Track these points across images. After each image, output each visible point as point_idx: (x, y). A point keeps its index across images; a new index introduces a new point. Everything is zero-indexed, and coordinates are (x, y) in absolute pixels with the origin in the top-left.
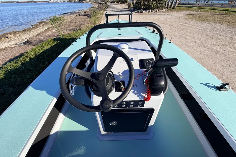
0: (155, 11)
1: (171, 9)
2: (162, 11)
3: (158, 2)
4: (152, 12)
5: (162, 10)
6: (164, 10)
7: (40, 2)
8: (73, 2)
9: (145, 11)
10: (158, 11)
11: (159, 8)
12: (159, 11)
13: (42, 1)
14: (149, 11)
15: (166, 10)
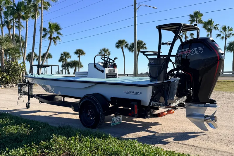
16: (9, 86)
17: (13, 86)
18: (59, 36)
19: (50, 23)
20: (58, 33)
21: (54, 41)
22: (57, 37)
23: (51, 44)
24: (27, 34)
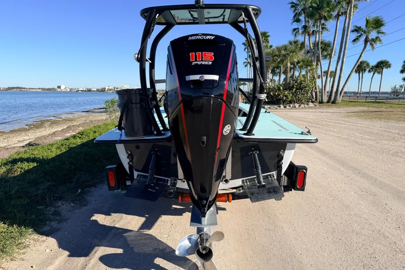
0: (292, 105)
1: (330, 104)
2: (306, 106)
3: (295, 92)
4: (285, 107)
5: (308, 105)
6: (311, 104)
7: (35, 90)
8: (110, 92)
9: (269, 106)
10: (299, 106)
11: (299, 101)
12: (301, 106)
13: (39, 89)
14: (280, 107)
15: (315, 106)
16: (290, 106)
17: (295, 107)
18: (380, 35)
19: (368, 19)
20: (379, 32)
21: (370, 44)
22: (377, 38)
23: (366, 50)
24: (336, 39)
